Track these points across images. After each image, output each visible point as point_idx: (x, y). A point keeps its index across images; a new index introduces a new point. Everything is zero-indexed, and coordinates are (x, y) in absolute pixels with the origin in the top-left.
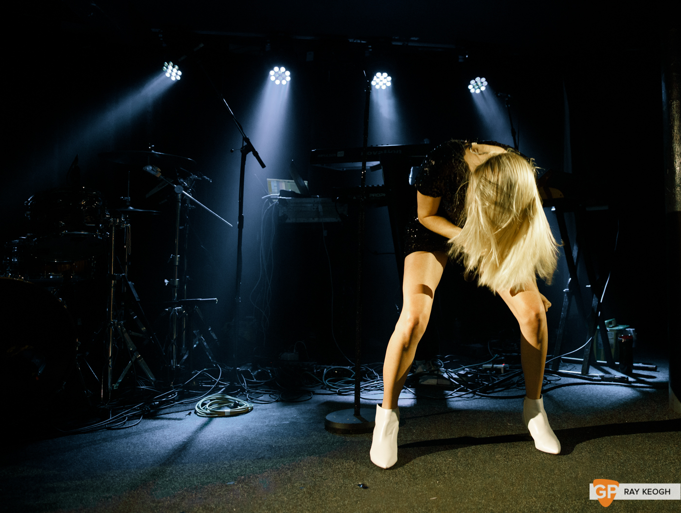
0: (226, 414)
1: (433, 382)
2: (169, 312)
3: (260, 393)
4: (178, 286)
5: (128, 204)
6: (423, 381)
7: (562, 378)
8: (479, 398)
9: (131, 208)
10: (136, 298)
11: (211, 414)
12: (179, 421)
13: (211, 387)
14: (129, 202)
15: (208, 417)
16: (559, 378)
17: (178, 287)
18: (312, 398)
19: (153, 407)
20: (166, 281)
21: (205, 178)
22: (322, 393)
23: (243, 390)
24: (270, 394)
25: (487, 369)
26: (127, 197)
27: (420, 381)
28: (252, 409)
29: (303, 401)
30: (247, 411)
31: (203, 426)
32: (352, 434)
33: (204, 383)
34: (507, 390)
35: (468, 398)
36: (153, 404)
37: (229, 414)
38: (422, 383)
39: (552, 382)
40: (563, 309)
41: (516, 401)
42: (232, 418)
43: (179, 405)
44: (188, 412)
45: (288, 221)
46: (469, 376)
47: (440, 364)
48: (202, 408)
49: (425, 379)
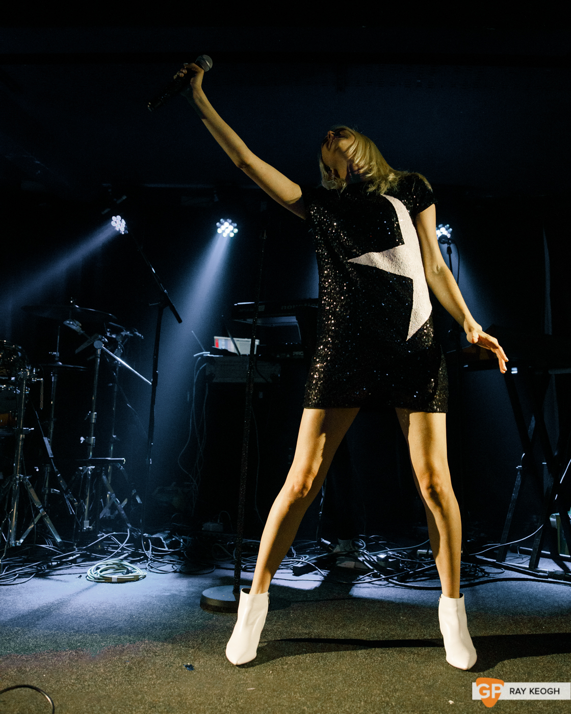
0: (113, 581)
1: (350, 564)
2: (82, 471)
3: (164, 563)
4: (93, 444)
5: (57, 359)
6: (340, 563)
7: (507, 571)
8: (393, 587)
9: (61, 364)
10: (50, 454)
11: (99, 579)
12: (65, 583)
13: (114, 552)
14: (58, 357)
15: (95, 581)
16: (502, 571)
17: (93, 446)
18: (213, 571)
19: (49, 567)
20: (82, 439)
21: (136, 335)
22: (228, 567)
23: (146, 558)
24: (174, 564)
25: (422, 555)
26: (56, 352)
27: (337, 562)
28: (144, 577)
29: (200, 574)
30: (137, 579)
31: (83, 590)
32: (223, 612)
33: (111, 547)
34: (431, 581)
35: (380, 585)
36: (50, 564)
37: (116, 581)
38: (339, 565)
39: (490, 574)
40: (514, 489)
41: (431, 594)
42: (117, 584)
43: (76, 567)
44: (79, 575)
45: (215, 380)
46: (390, 560)
47: (362, 545)
48: (93, 573)
49: (343, 561)
